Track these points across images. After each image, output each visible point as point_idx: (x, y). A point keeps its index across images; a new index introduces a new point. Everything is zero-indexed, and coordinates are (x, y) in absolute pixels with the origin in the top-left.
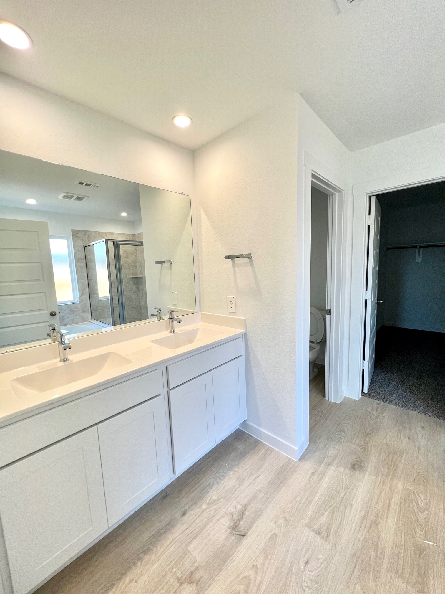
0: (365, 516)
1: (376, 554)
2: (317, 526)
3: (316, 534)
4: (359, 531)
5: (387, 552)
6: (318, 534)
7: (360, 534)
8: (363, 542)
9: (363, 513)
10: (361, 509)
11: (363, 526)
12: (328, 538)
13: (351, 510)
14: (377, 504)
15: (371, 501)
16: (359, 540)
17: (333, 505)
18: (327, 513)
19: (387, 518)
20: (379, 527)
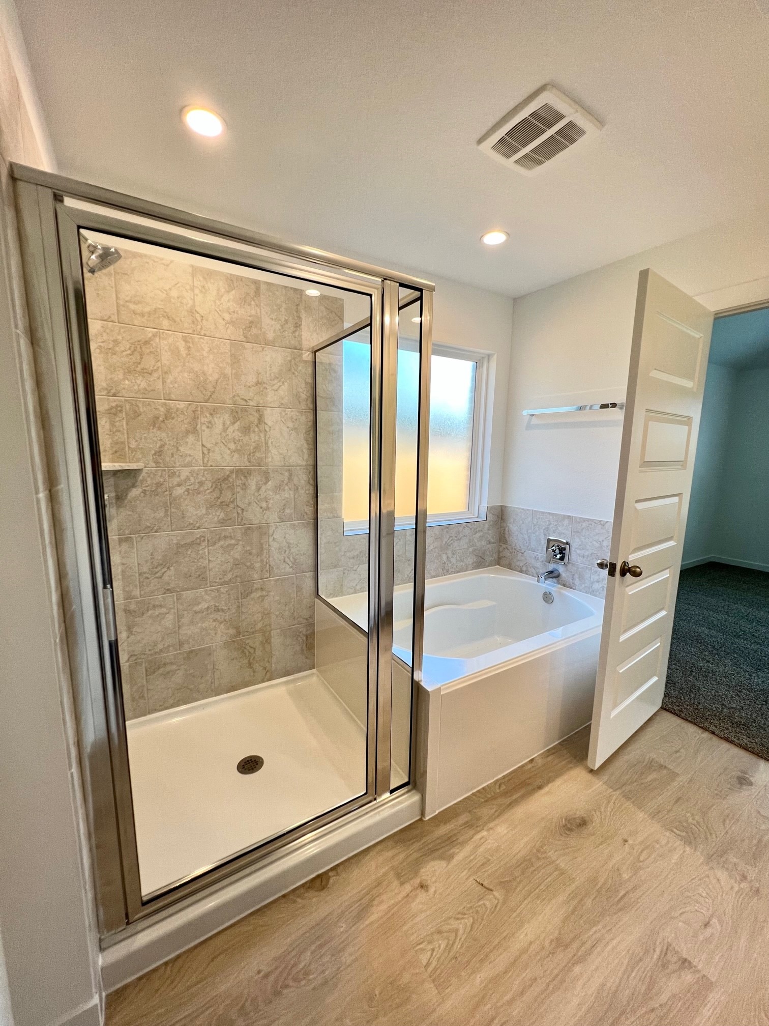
0: (577, 963)
1: (582, 900)
2: (688, 977)
3: (690, 962)
4: (599, 940)
5: (561, 898)
6: (686, 960)
7: (599, 935)
8: (599, 922)
9: (577, 969)
10: (579, 979)
11: (588, 945)
12: (665, 948)
13: (604, 985)
14: (536, 979)
15: (545, 990)
16: (604, 927)
17: (646, 1013)
18: (664, 998)
19: (531, 943)
20: (556, 934)
